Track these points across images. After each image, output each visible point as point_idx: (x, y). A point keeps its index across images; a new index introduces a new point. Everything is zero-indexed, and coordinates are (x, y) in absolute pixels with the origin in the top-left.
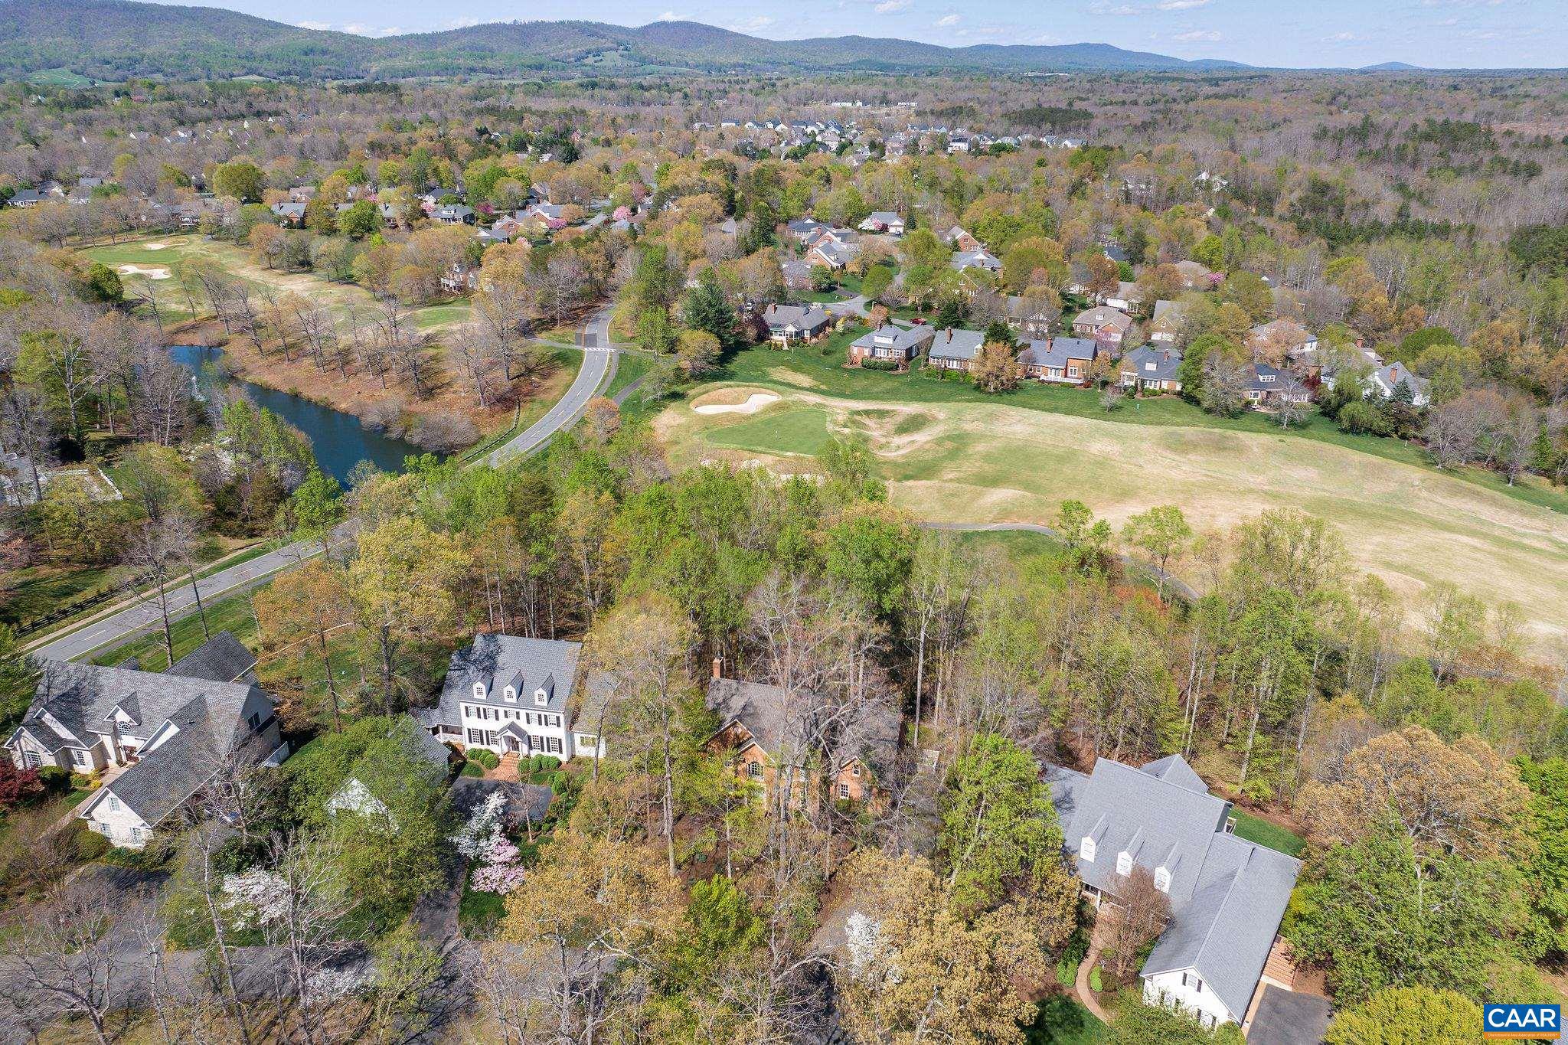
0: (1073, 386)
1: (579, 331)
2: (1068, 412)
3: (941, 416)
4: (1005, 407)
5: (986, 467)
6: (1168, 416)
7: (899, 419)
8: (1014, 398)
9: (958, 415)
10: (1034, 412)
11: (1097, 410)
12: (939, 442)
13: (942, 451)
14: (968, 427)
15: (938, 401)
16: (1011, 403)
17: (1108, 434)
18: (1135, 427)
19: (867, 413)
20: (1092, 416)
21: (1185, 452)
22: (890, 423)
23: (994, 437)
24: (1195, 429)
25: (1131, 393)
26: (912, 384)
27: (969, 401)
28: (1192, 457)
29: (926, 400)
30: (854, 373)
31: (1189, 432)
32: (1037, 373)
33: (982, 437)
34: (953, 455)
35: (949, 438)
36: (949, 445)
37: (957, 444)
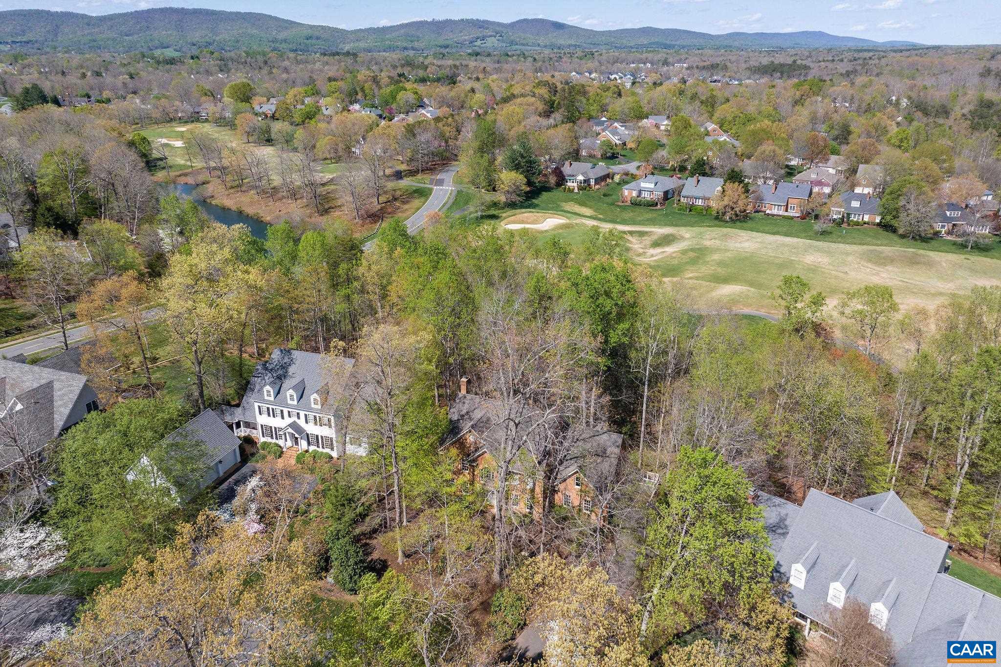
0: (792, 218)
1: (433, 177)
2: (786, 235)
3: (687, 235)
4: (737, 230)
5: (719, 270)
6: (869, 239)
7: (655, 237)
8: (745, 225)
9: (701, 235)
10: (760, 234)
11: (810, 233)
12: (684, 252)
13: (685, 259)
14: (708, 243)
15: (685, 226)
16: (742, 228)
17: (819, 250)
18: (841, 246)
19: (631, 233)
20: (806, 238)
21: (884, 264)
22: (647, 240)
23: (727, 250)
24: (892, 248)
25: (839, 223)
26: (667, 215)
27: (709, 226)
28: (890, 268)
29: (676, 225)
30: (624, 208)
31: (887, 250)
32: (763, 209)
33: (717, 250)
34: (694, 261)
35: (692, 250)
36: (692, 254)
37: (698, 254)
